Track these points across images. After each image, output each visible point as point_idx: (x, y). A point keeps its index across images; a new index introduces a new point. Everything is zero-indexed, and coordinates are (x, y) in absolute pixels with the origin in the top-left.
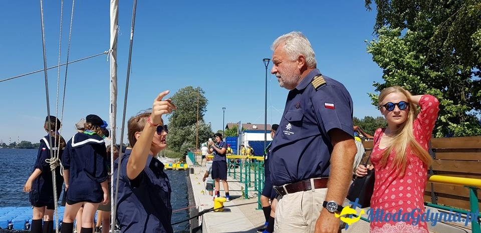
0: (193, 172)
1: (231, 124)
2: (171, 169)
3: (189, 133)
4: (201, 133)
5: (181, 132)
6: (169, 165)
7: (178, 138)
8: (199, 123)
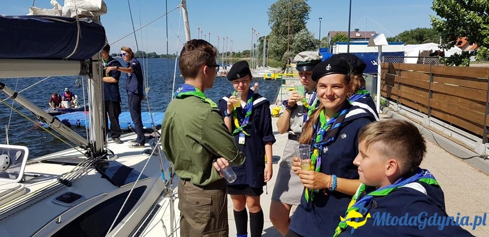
0: (284, 83)
1: (334, 32)
2: (270, 79)
3: (291, 42)
4: (303, 42)
5: (284, 41)
6: (268, 75)
7: (280, 47)
8: (302, 32)
